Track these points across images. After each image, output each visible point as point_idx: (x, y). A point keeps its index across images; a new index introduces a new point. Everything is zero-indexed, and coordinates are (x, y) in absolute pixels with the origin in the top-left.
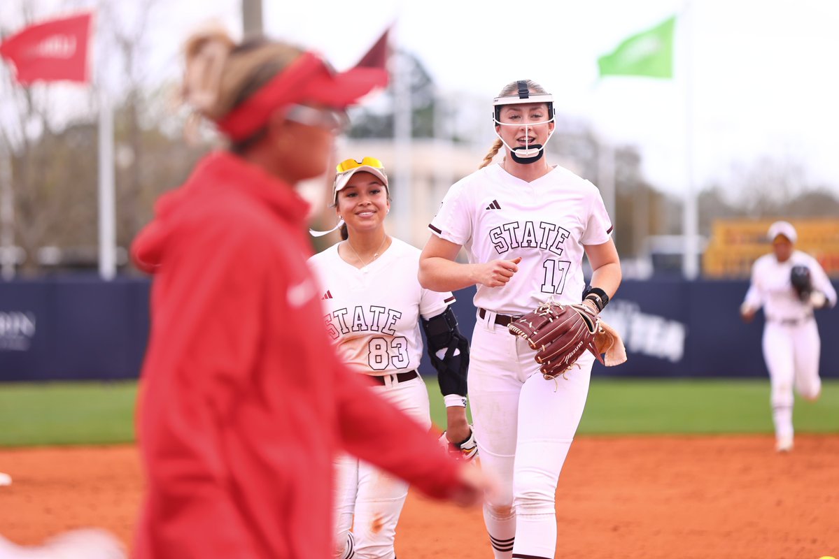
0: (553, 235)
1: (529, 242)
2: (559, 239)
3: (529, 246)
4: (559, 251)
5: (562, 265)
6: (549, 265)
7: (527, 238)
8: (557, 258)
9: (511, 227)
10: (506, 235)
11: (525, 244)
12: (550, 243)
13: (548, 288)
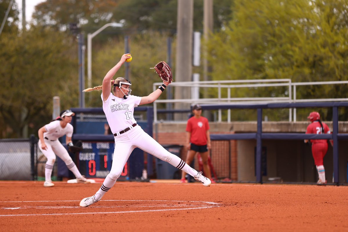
0: (125, 106)
1: (120, 109)
2: (127, 107)
3: (120, 110)
4: (128, 110)
5: (130, 113)
6: (126, 113)
7: (119, 108)
8: (128, 111)
9: (115, 105)
10: (114, 107)
11: (119, 109)
12: (125, 108)
13: (128, 118)
